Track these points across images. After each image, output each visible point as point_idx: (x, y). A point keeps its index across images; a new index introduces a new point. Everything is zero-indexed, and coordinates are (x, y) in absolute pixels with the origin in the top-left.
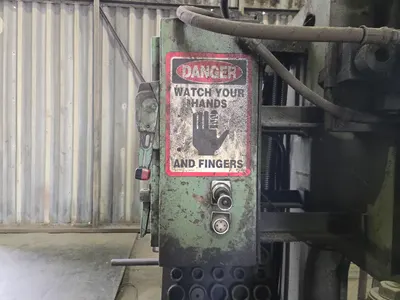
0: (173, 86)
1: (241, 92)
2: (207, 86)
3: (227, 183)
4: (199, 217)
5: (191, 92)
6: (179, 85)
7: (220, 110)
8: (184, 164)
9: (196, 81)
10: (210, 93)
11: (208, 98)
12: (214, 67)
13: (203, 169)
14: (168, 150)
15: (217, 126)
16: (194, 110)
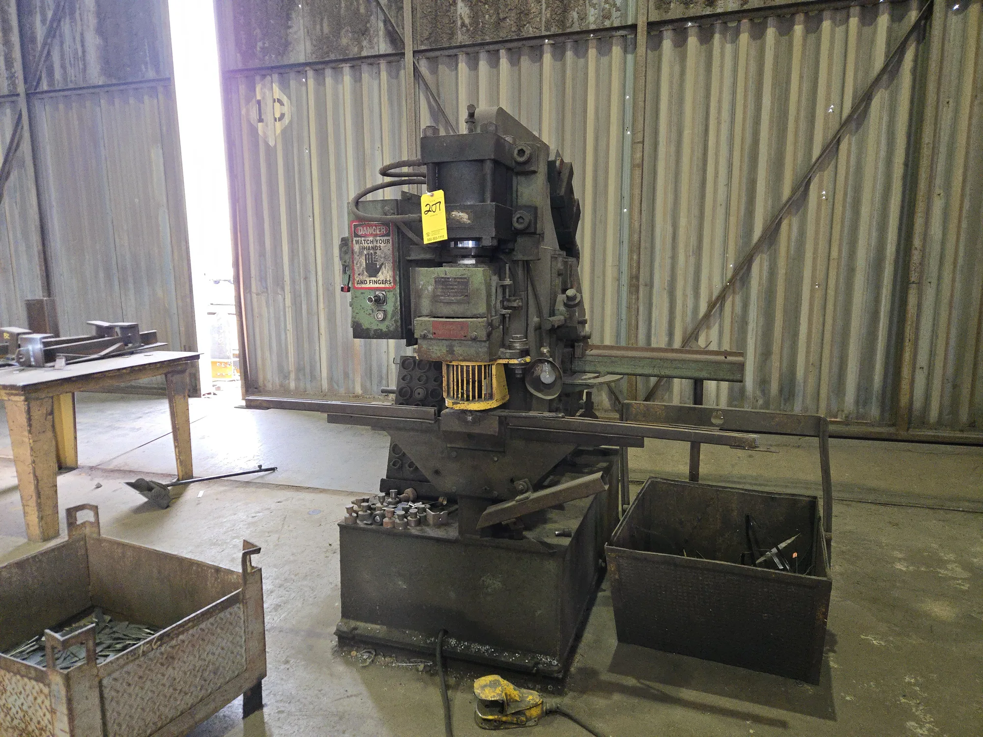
0: (355, 239)
1: (388, 241)
2: (371, 238)
3: (384, 293)
4: (371, 312)
5: (363, 242)
6: (357, 239)
7: (378, 251)
8: (362, 283)
9: (365, 236)
10: (372, 242)
11: (372, 245)
12: (374, 227)
13: (372, 285)
14: (354, 275)
15: (377, 261)
16: (365, 253)
